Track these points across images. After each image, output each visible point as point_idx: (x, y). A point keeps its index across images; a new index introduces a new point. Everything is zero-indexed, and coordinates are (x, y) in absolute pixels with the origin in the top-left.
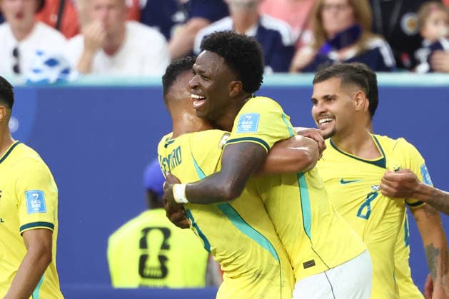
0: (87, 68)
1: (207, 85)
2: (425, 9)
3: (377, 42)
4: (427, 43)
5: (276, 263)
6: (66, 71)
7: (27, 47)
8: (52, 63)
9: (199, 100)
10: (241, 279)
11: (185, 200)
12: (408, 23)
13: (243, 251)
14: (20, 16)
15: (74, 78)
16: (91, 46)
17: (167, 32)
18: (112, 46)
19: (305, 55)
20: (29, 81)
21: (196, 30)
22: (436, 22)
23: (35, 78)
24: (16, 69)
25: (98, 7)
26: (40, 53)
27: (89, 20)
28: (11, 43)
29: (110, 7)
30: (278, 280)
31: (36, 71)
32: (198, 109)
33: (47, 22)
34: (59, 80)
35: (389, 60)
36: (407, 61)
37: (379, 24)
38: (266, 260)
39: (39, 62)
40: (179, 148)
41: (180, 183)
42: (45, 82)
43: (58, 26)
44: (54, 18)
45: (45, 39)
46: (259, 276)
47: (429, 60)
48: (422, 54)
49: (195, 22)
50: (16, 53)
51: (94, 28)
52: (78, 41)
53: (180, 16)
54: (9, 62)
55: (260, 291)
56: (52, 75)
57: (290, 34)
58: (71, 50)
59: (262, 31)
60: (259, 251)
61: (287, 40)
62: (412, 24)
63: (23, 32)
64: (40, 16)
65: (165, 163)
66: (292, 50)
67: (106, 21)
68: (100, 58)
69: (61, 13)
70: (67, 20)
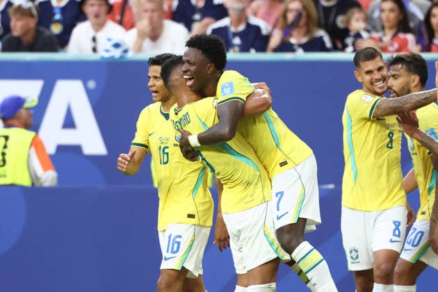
0: (139, 49)
1: (193, 68)
2: (350, 12)
3: (321, 33)
4: (352, 33)
5: (258, 173)
6: (126, 51)
7: (102, 36)
8: (117, 46)
9: (189, 79)
10: (237, 187)
11: (199, 145)
12: (340, 21)
13: (237, 170)
14: (97, 16)
15: (131, 55)
16: (141, 35)
17: (189, 26)
18: (155, 35)
19: (275, 41)
20: (103, 57)
21: (207, 25)
22: (357, 20)
23: (107, 55)
24: (94, 50)
25: (146, 11)
26: (109, 40)
27: (141, 19)
28: (91, 33)
29: (153, 11)
30: (260, 184)
31: (107, 51)
32: (190, 87)
33: (114, 20)
34: (121, 57)
35: (328, 44)
36: (339, 45)
37: (323, 21)
38: (252, 173)
39: (109, 45)
40: (187, 113)
41: (191, 134)
42: (112, 57)
43: (121, 23)
44: (118, 17)
45: (113, 31)
46: (249, 184)
47: (354, 44)
48: (349, 41)
49: (206, 20)
50: (94, 40)
51: (143, 24)
52: (134, 32)
53: (197, 17)
54: (90, 45)
55: (251, 192)
56: (117, 53)
57: (266, 28)
58: (129, 38)
59: (249, 26)
60: (247, 169)
61: (264, 32)
62: (343, 22)
63: (99, 26)
64: (110, 16)
65: (178, 124)
66: (267, 38)
67: (151, 19)
68: (147, 43)
69: (122, 14)
70: (126, 19)
